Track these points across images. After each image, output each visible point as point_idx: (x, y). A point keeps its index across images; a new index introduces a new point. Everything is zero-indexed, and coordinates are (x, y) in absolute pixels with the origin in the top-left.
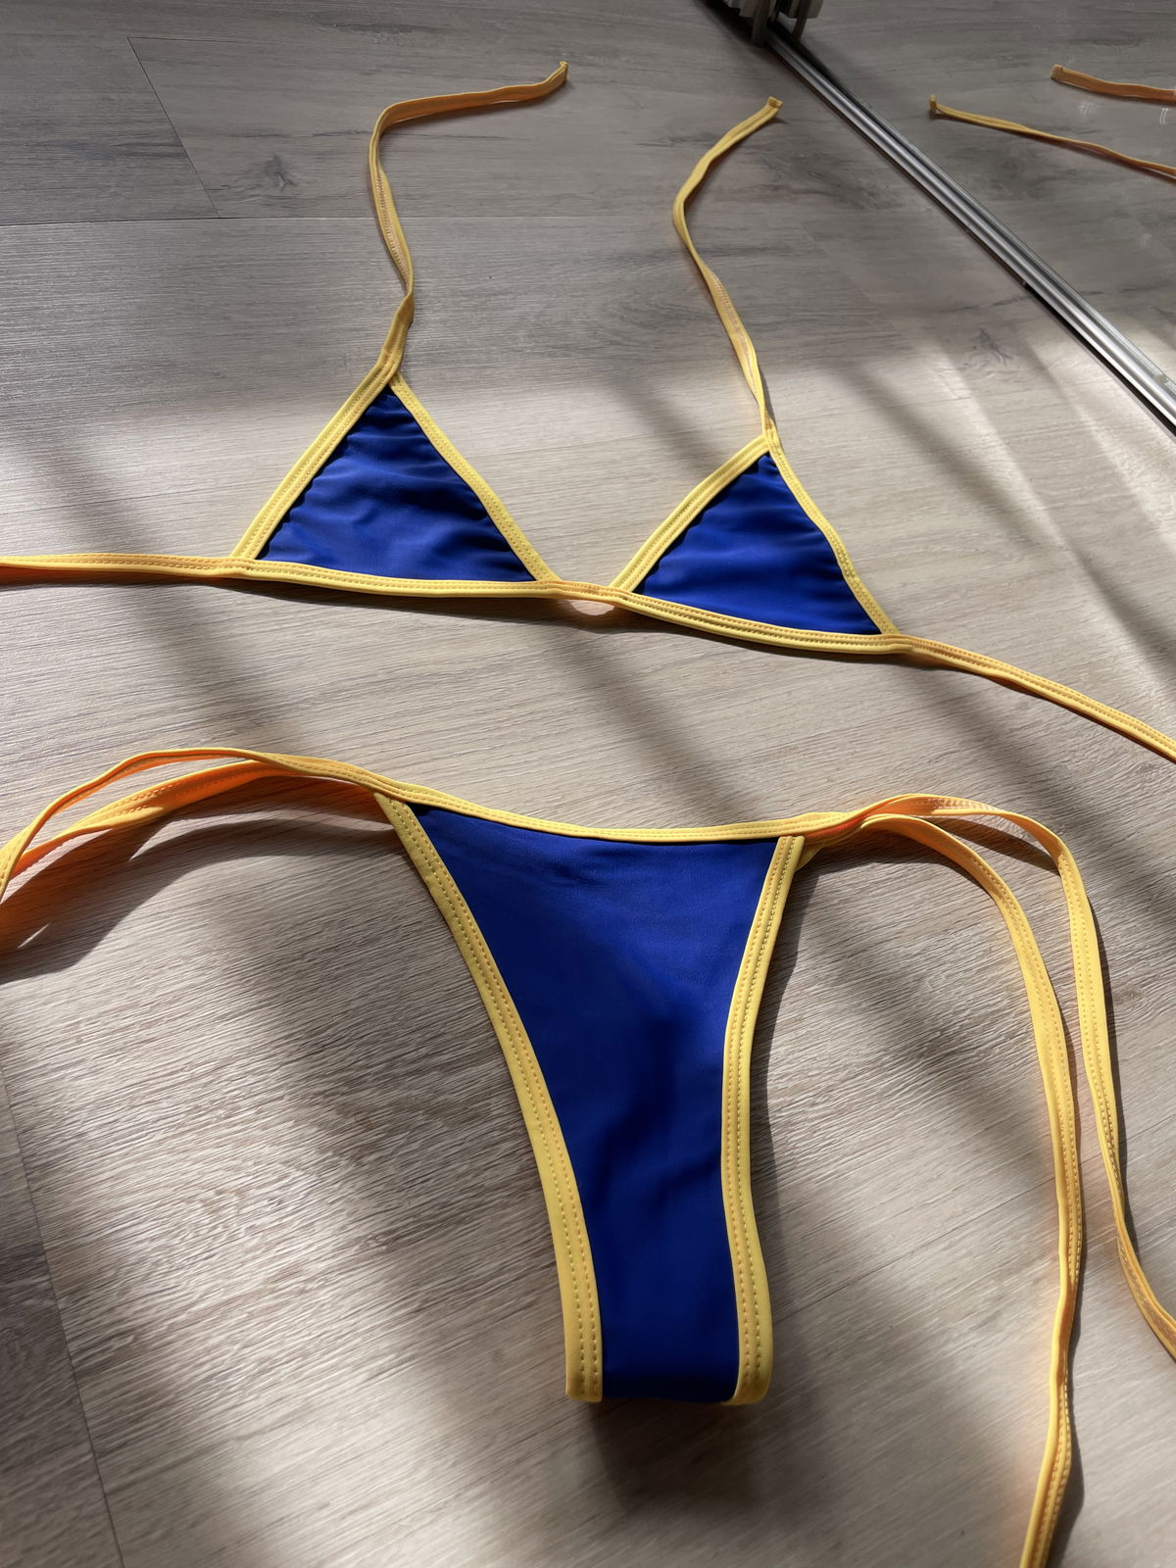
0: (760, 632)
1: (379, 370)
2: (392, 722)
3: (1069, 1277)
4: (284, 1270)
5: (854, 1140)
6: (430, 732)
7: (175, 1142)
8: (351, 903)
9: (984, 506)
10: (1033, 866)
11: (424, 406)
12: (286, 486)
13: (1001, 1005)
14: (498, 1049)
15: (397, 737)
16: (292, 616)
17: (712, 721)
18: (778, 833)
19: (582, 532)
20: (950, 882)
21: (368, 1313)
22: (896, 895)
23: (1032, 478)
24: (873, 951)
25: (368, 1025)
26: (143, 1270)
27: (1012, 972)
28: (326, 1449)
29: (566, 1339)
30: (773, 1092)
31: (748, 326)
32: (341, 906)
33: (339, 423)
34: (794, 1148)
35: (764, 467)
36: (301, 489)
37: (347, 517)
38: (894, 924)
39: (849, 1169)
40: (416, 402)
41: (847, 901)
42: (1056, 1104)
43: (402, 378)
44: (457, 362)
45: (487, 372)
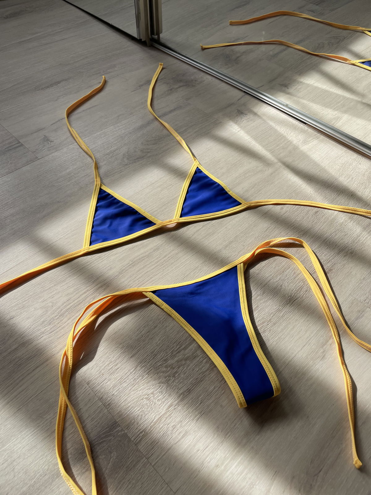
0: (213, 215)
1: (97, 185)
2: (138, 273)
3: (337, 341)
4: (169, 406)
5: (279, 329)
6: (148, 272)
7: (133, 388)
8: (147, 320)
9: (255, 159)
10: (297, 248)
11: (110, 189)
12: (88, 224)
13: (302, 285)
14: (194, 340)
15: (140, 276)
17: (211, 242)
18: (237, 264)
19: (161, 207)
20: (280, 260)
21: (191, 408)
22: (269, 268)
23: (263, 146)
24: (268, 283)
25: (164, 346)
26: (140, 418)
27: (301, 276)
28: (194, 439)
29: (235, 397)
30: (258, 325)
31: (179, 133)
32: (145, 322)
33: (93, 202)
34: (267, 336)
35: (198, 171)
36: (92, 224)
37: (105, 226)
38: (271, 275)
39: (281, 336)
40: (109, 189)
41: (258, 274)
42: (321, 303)
43: (102, 184)
44: (114, 174)
45: (121, 173)
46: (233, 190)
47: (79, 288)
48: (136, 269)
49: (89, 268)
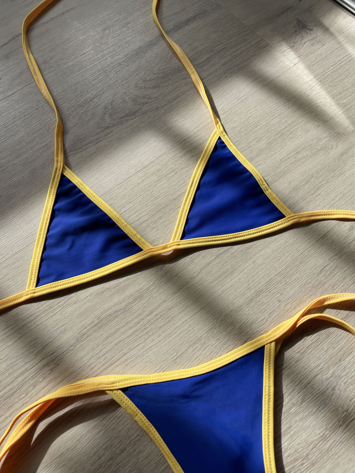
0: (236, 237)
1: (57, 169)
2: (106, 342)
6: (120, 341)
8: (112, 436)
9: (316, 123)
12: (37, 244)
15: (109, 349)
16: (56, 306)
17: (226, 290)
18: (264, 343)
19: (155, 213)
20: (337, 335)
22: (317, 350)
23: (333, 97)
32: (109, 439)
33: (48, 203)
35: (220, 145)
38: (318, 365)
40: (76, 177)
41: (297, 361)
43: (66, 167)
44: (86, 145)
45: (98, 145)
46: (274, 185)
47: (14, 364)
48: (102, 334)
49: (33, 327)
